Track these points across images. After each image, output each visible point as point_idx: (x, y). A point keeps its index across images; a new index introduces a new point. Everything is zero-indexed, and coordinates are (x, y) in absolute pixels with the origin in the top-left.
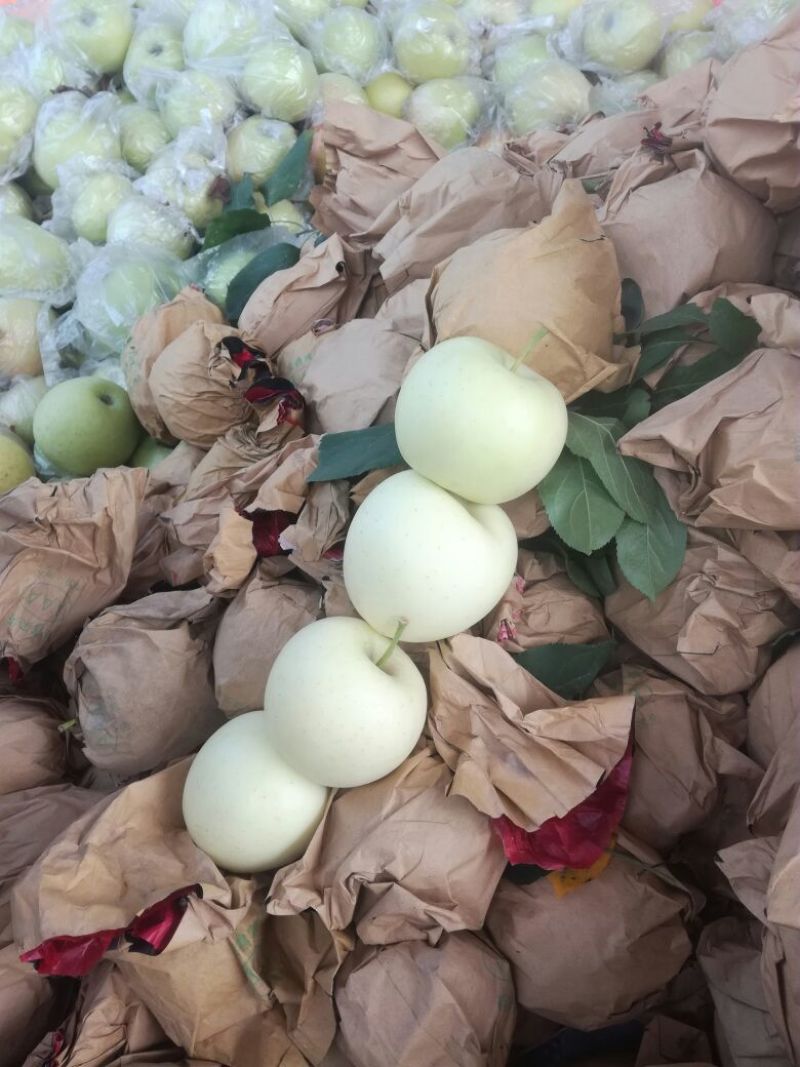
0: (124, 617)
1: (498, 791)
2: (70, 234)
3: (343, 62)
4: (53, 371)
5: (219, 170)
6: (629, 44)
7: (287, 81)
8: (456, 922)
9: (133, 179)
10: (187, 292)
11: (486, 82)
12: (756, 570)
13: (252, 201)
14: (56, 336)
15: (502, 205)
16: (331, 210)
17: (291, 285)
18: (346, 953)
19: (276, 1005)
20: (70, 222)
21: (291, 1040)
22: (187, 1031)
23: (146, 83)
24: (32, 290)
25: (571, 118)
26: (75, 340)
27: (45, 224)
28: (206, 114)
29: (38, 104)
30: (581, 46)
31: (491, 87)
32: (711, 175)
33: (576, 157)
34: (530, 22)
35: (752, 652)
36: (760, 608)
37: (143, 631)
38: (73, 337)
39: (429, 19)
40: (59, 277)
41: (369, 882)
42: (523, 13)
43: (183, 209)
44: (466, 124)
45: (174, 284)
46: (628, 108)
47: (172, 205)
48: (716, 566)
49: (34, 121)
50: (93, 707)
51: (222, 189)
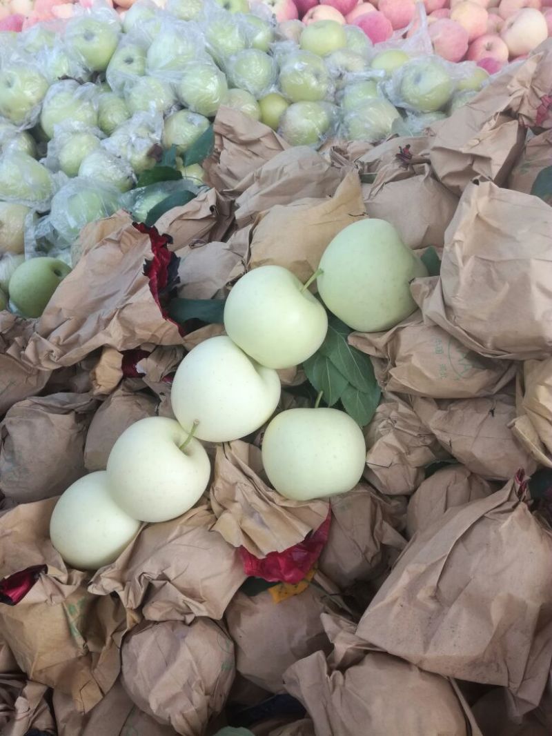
0: (36, 404)
1: (244, 532)
2: (56, 168)
3: (247, 83)
4: (31, 252)
5: (156, 141)
6: (428, 94)
7: (207, 91)
8: (202, 611)
9: (102, 139)
10: (120, 213)
11: (336, 107)
12: (419, 420)
13: (174, 162)
14: (35, 230)
15: (315, 183)
16: (216, 174)
17: (182, 216)
18: (134, 624)
19: (88, 654)
20: (58, 161)
21: (92, 675)
22: (29, 661)
23: (119, 80)
24: (25, 200)
25: (385, 136)
26: (47, 235)
27: (43, 160)
28: (153, 104)
29: (49, 84)
30: (399, 91)
31: (339, 110)
32: (431, 180)
33: (370, 160)
34: (369, 72)
35: (413, 471)
36: (421, 444)
37: (46, 413)
38: (46, 232)
39: (304, 63)
40: (44, 194)
41: (153, 580)
42: (366, 66)
43: (130, 162)
44: (318, 131)
45: (114, 206)
46: (414, 134)
47: (122, 158)
48: (398, 415)
49: (45, 95)
50: (8, 457)
51: (157, 152)
